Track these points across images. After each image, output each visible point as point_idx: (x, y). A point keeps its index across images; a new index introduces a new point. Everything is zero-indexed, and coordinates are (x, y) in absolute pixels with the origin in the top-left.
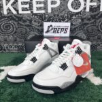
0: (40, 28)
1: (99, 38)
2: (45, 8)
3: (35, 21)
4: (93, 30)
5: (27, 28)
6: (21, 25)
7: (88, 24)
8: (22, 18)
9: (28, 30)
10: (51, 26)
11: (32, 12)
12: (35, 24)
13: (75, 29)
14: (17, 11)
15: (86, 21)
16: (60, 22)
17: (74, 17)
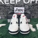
0: (13, 9)
1: (35, 13)
2: (15, 2)
3: (11, 7)
4: (33, 10)
6: (6, 8)
7: (31, 8)
11: (10, 3)
12: (11, 8)
13: (26, 10)
14: (4, 3)
15: (30, 7)
17: (26, 5)
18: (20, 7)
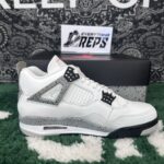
0: (54, 37)
3: (45, 24)
4: (154, 43)
5: (29, 37)
6: (18, 30)
7: (146, 31)
8: (19, 17)
9: (32, 40)
10: (76, 32)
11: (39, 6)
12: (45, 29)
13: (121, 40)
14: (11, 3)
15: (142, 26)
16: (93, 25)
17: (120, 18)
18: (93, 23)
